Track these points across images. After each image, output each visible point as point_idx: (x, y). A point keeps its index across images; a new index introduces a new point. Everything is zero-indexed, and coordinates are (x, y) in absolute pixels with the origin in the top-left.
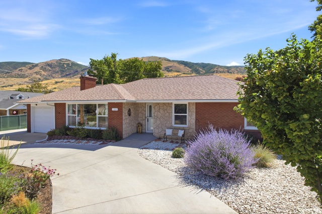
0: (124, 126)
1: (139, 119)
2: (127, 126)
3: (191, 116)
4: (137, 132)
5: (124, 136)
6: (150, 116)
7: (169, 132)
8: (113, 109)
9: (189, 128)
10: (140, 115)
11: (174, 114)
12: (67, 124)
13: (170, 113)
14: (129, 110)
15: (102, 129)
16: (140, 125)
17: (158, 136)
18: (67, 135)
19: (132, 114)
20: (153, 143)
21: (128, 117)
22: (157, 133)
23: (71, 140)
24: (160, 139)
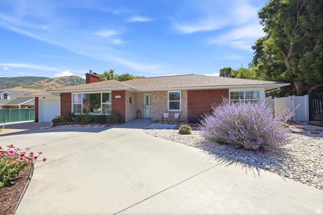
0: (126, 111)
1: (138, 107)
2: (129, 112)
3: (183, 102)
4: (137, 118)
5: (126, 120)
6: (147, 104)
7: (166, 115)
8: (116, 97)
9: (182, 112)
10: (139, 103)
11: (169, 101)
12: (72, 111)
13: (166, 100)
14: (130, 99)
15: (106, 114)
16: (138, 111)
17: (156, 120)
18: (72, 121)
19: (133, 102)
20: (153, 125)
21: (129, 103)
22: (155, 116)
23: (75, 125)
24: (157, 122)
